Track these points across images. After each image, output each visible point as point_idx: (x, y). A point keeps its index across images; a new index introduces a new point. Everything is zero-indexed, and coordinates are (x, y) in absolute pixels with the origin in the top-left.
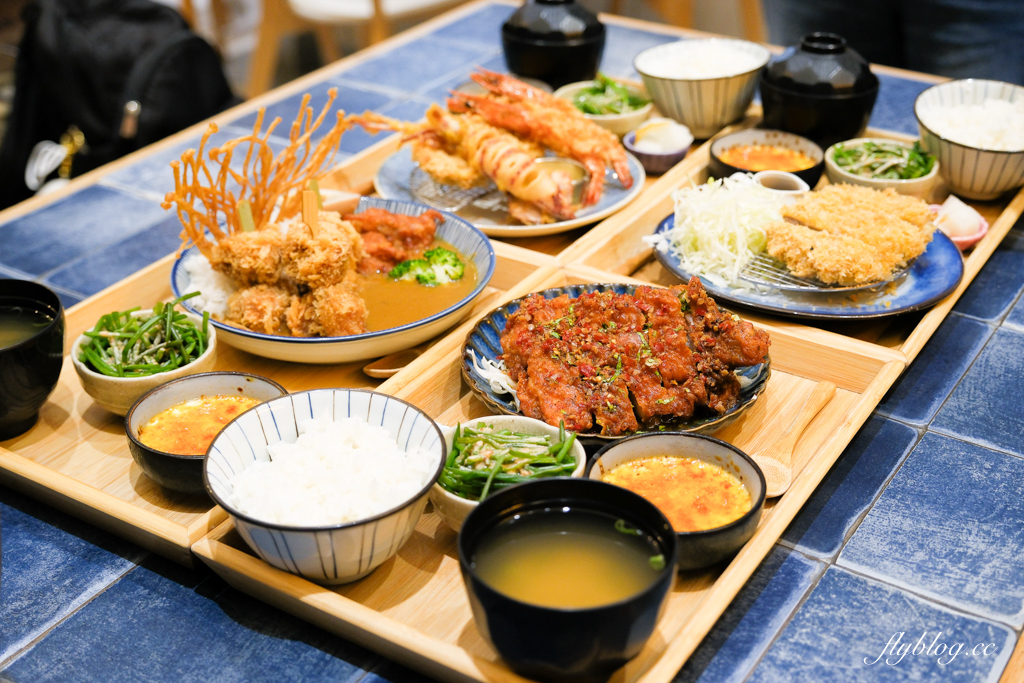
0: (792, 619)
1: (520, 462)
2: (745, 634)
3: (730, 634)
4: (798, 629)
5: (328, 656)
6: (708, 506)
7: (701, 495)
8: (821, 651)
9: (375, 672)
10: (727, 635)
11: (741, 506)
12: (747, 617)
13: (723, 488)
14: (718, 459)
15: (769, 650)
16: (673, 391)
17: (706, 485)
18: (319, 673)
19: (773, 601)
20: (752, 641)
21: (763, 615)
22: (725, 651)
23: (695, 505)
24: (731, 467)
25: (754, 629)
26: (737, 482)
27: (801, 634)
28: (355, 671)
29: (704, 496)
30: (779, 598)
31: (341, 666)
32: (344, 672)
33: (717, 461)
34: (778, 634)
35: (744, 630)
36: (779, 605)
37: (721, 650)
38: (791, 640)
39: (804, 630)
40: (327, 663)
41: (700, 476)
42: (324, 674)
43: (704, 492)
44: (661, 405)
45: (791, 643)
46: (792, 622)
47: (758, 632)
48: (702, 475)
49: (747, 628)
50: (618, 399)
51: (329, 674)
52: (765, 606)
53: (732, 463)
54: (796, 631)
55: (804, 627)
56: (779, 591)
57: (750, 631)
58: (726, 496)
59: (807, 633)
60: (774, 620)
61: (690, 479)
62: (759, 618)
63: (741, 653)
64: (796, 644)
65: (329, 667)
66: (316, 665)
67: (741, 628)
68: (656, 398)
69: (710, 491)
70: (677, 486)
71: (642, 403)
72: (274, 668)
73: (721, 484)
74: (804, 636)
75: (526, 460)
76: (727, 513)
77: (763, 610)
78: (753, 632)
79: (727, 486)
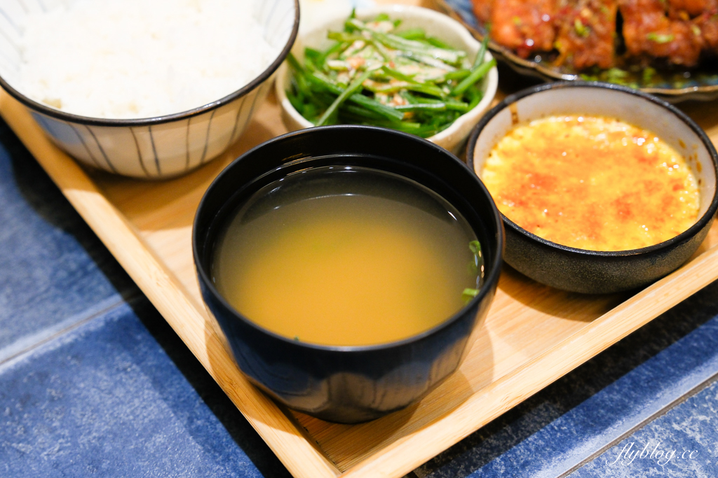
0: (694, 396)
1: (396, 84)
2: (617, 397)
3: (597, 391)
4: (694, 412)
5: (92, 266)
6: (634, 211)
7: (634, 190)
8: (708, 456)
9: (132, 305)
10: (592, 390)
11: (680, 221)
12: (633, 373)
13: (670, 188)
14: (682, 145)
15: (637, 431)
16: (678, 26)
17: (650, 176)
18: (70, 285)
19: (681, 361)
20: (621, 410)
21: (657, 378)
22: (577, 413)
23: (618, 202)
24: (694, 162)
25: (634, 394)
26: (694, 185)
27: (694, 421)
28: (111, 295)
29: (638, 193)
30: (693, 360)
31: (99, 283)
32: (98, 293)
33: (680, 146)
34: (662, 412)
35: (618, 392)
36: (687, 369)
37: (573, 411)
38: (676, 427)
39: (702, 418)
40: (86, 274)
41: (649, 161)
42: (75, 288)
43: (641, 186)
44: (653, 43)
45: (672, 430)
46: (692, 400)
47: (636, 401)
48: (654, 160)
49: (625, 390)
50: (595, 20)
51: (80, 291)
52: (667, 364)
53: (696, 157)
54: (689, 415)
55: (704, 412)
56: (697, 349)
57: (626, 395)
58: (668, 202)
59: (704, 423)
60: (667, 391)
61: (633, 161)
62: (648, 380)
63: (597, 424)
64: (678, 433)
65: (85, 281)
66: (72, 274)
67: (617, 387)
68: (649, 30)
69: (651, 187)
70: (610, 168)
71: (630, 32)
72: (26, 263)
73: (672, 181)
74: (696, 427)
75: (404, 84)
76: (655, 228)
77: (661, 370)
78: (630, 399)
79: (677, 187)
